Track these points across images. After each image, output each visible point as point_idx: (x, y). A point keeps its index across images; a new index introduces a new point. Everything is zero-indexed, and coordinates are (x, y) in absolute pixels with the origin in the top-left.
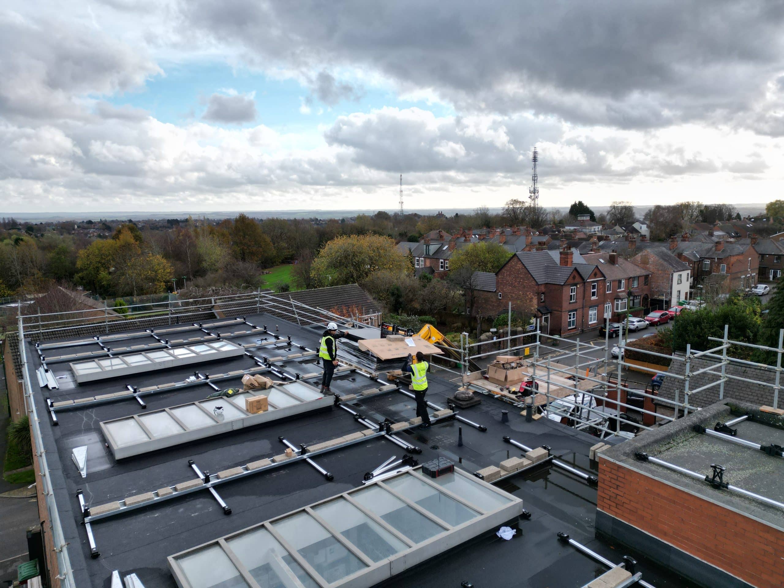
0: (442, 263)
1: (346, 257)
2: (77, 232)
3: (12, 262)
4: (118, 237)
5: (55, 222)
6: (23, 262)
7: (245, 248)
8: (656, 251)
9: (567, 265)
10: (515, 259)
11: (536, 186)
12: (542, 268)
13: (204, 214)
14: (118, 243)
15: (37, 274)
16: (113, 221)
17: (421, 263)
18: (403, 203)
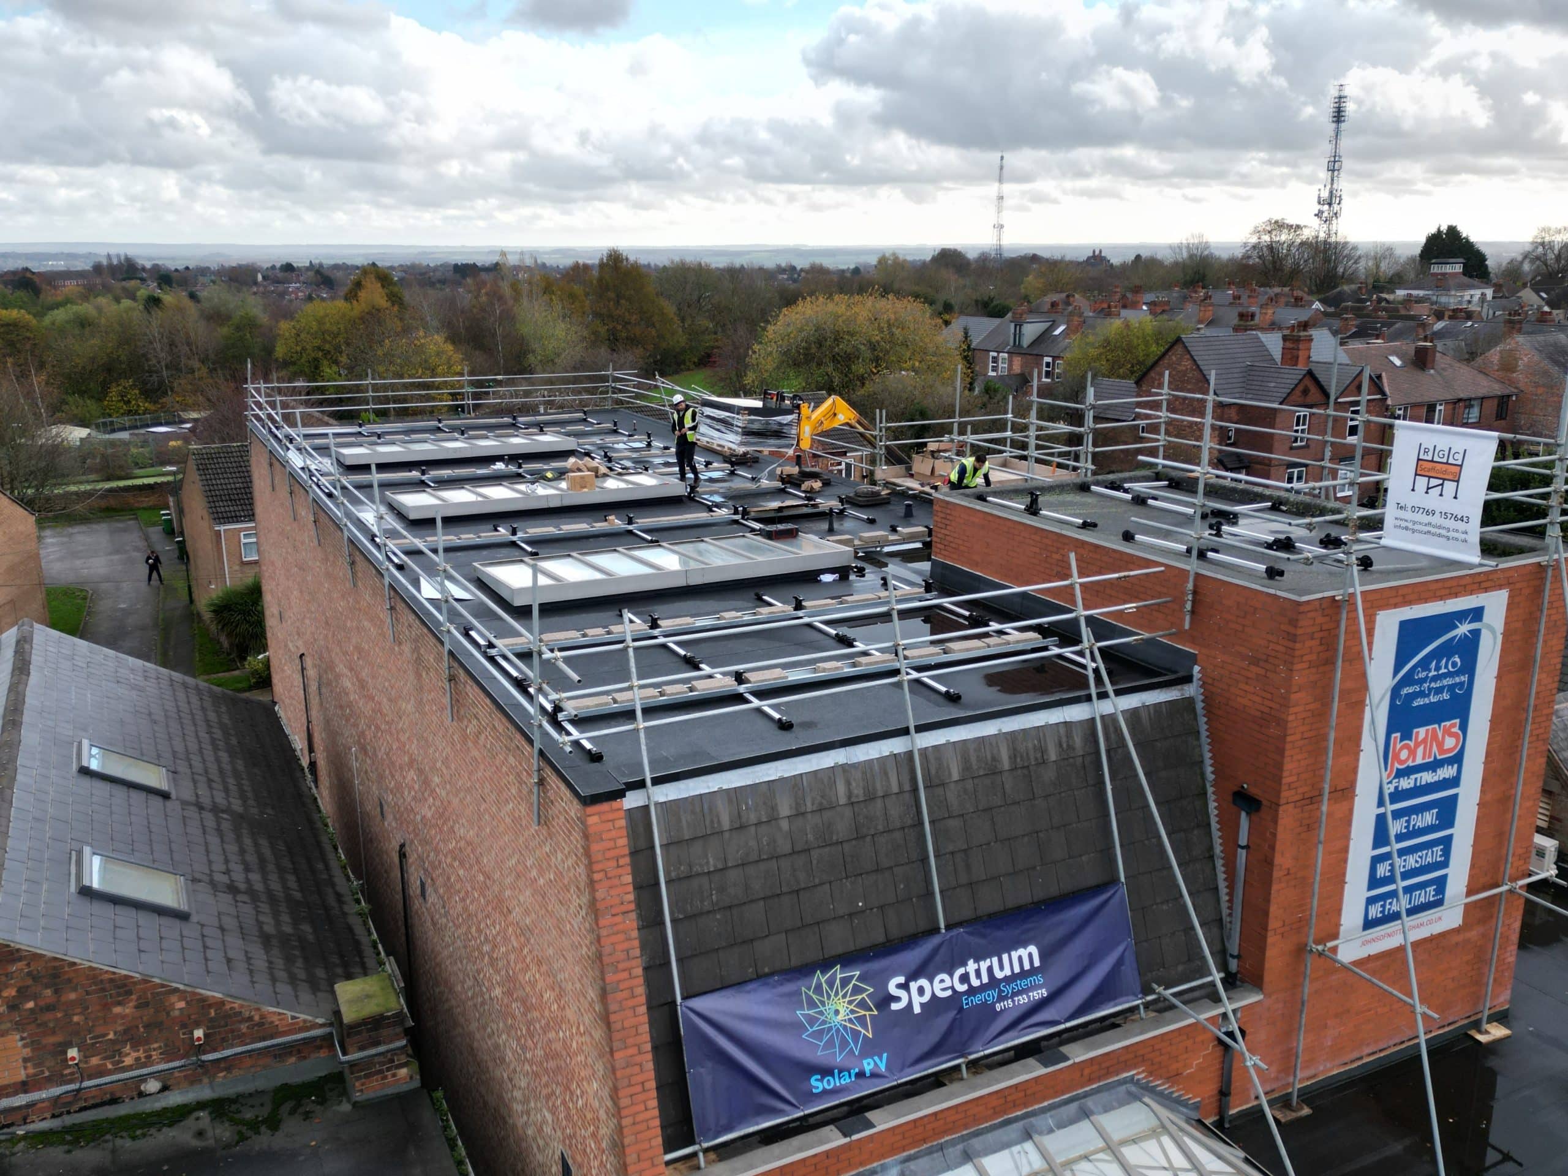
0: (1048, 365)
1: (820, 344)
2: (261, 289)
3: (151, 343)
4: (356, 295)
5: (214, 266)
6: (172, 344)
7: (619, 327)
8: (1538, 342)
9: (1296, 365)
10: (1179, 349)
11: (1335, 186)
12: (1238, 370)
13: (533, 254)
14: (357, 309)
15: (199, 369)
16: (336, 267)
17: (1000, 365)
18: (1002, 226)
